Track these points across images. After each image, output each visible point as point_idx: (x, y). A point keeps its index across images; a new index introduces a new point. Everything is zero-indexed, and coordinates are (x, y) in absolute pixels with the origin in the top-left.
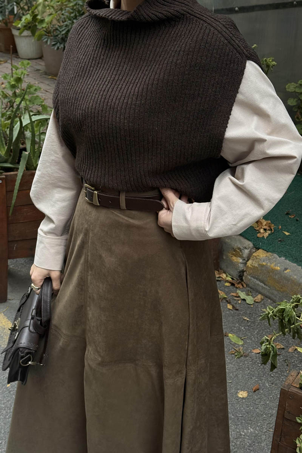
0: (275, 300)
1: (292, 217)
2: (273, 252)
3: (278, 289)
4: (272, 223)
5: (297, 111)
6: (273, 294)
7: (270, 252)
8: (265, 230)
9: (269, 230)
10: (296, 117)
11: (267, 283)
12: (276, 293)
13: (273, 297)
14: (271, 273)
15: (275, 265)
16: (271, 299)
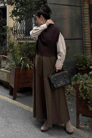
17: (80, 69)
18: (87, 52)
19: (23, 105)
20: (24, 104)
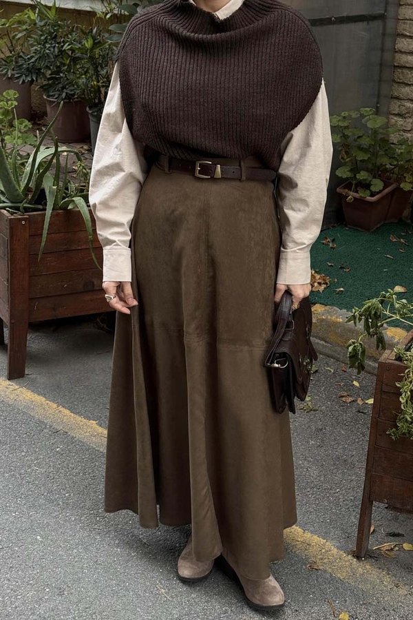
0: (339, 358)
1: (347, 270)
2: (333, 305)
3: (342, 344)
4: (327, 275)
5: (342, 150)
6: (335, 351)
7: (329, 305)
8: (319, 284)
9: (324, 284)
10: (340, 157)
11: (327, 340)
12: (339, 349)
13: (336, 355)
14: (332, 327)
15: (337, 317)
16: (334, 359)
17: (352, 195)
18: (398, 98)
19: (67, 412)
20: (72, 410)
